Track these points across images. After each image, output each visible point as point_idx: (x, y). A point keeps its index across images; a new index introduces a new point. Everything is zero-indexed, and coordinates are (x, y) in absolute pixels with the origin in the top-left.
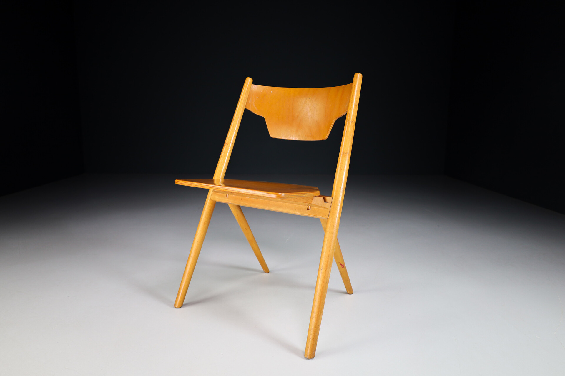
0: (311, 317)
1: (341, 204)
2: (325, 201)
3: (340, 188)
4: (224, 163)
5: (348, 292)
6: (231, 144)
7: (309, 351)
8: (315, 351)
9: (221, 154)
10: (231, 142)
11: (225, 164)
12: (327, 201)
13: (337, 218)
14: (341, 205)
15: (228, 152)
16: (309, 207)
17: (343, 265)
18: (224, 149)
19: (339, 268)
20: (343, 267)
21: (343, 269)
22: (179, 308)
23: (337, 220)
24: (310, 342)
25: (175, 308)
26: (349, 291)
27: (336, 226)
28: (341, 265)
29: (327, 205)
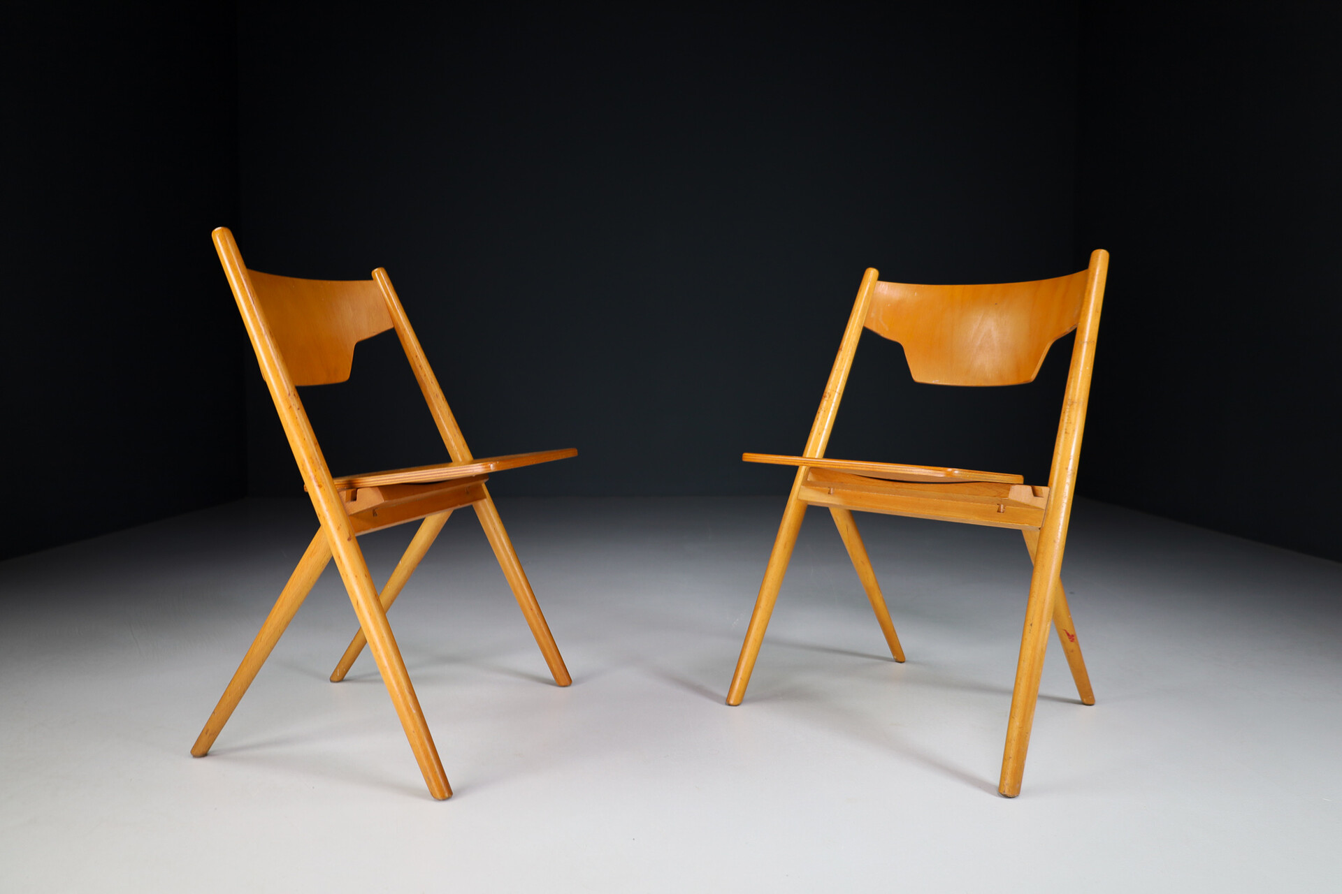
0: (1011, 717)
1: (1069, 499)
2: (1035, 494)
3: (1067, 469)
4: (823, 429)
5: (1085, 701)
6: (836, 395)
7: (1008, 780)
8: (1020, 782)
9: (817, 414)
10: (838, 390)
11: (824, 432)
12: (1039, 493)
13: (1061, 527)
14: (1068, 501)
15: (832, 409)
16: (1002, 506)
17: (1073, 636)
18: (824, 403)
19: (1063, 643)
20: (1072, 641)
21: (1072, 645)
22: (736, 706)
23: (1060, 530)
24: (1011, 765)
25: (730, 705)
26: (1087, 699)
27: (1058, 541)
28: (1068, 634)
29: (1040, 503)
